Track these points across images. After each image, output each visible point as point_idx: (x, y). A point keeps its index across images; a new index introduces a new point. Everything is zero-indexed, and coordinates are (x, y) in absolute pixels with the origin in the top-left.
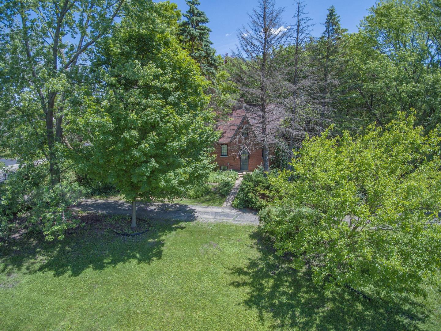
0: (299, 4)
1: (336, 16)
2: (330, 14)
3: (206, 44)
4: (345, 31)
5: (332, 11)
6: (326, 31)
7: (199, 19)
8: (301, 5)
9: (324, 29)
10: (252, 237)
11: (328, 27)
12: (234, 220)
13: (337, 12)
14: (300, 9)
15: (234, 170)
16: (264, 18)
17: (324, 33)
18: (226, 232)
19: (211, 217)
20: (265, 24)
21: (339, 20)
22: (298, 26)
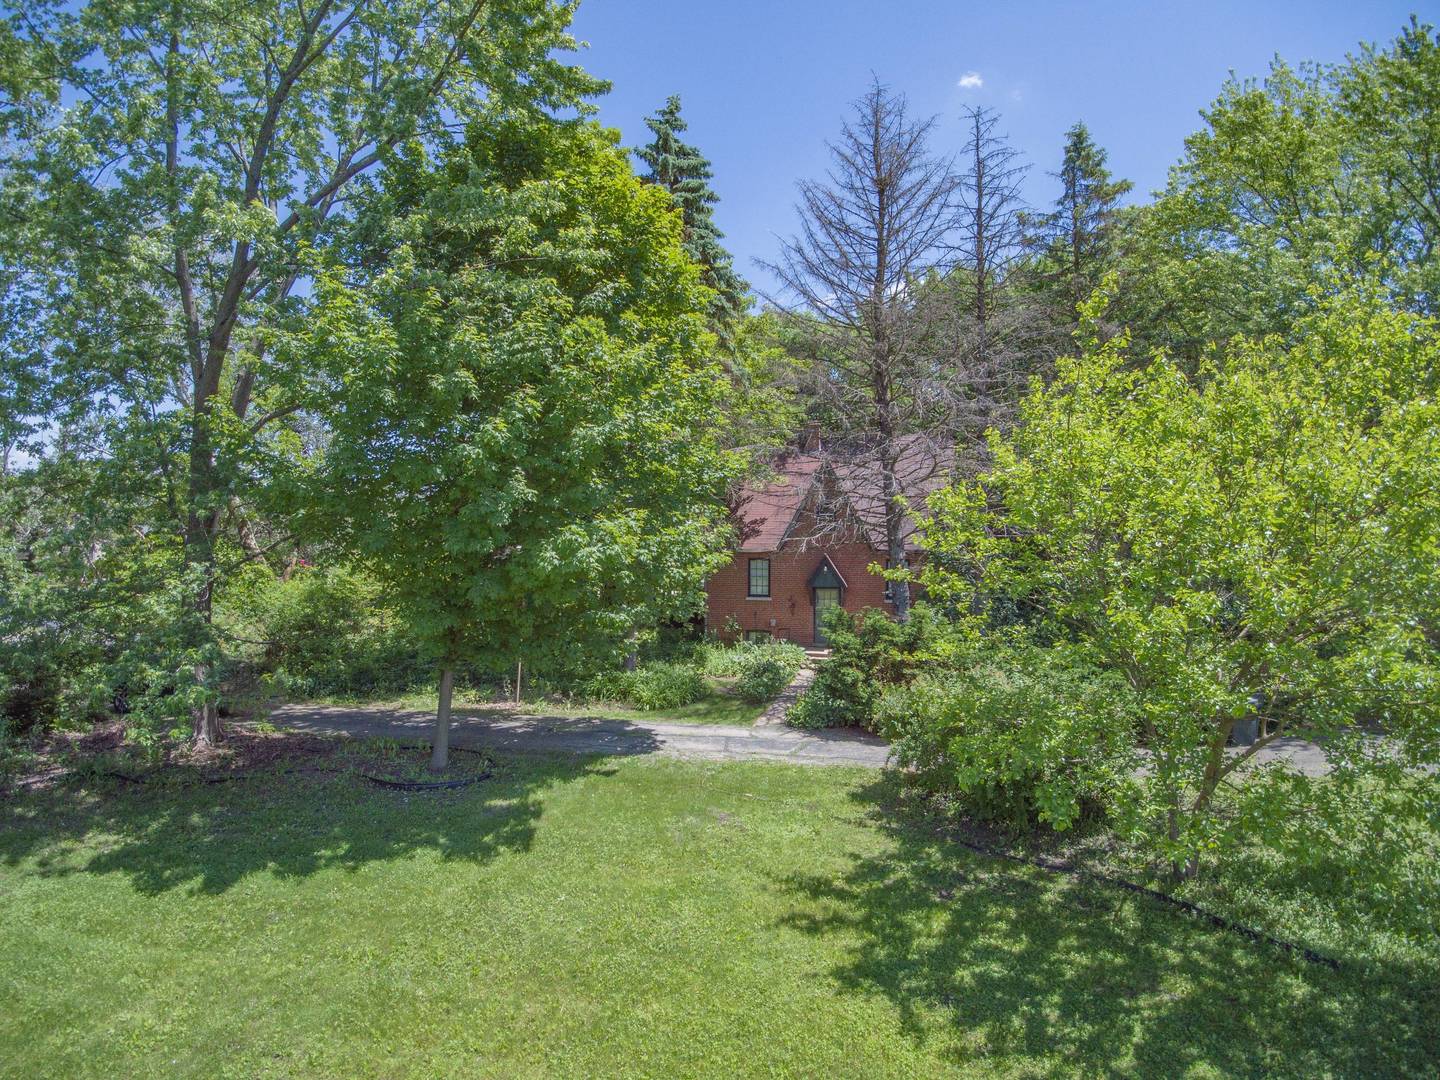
0: (977, 116)
1: (1094, 150)
2: (1075, 144)
3: (703, 232)
4: (1125, 187)
5: (1079, 136)
6: (1066, 196)
7: (684, 163)
8: (986, 117)
9: (1060, 189)
10: (861, 797)
11: (1071, 184)
12: (792, 755)
13: (1096, 140)
14: (983, 128)
15: (791, 641)
16: (876, 154)
17: (1060, 203)
18: (765, 785)
19: (710, 747)
20: (878, 168)
21: (1102, 159)
22: (980, 177)
